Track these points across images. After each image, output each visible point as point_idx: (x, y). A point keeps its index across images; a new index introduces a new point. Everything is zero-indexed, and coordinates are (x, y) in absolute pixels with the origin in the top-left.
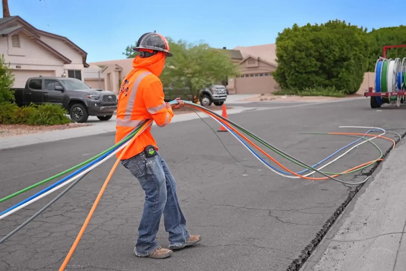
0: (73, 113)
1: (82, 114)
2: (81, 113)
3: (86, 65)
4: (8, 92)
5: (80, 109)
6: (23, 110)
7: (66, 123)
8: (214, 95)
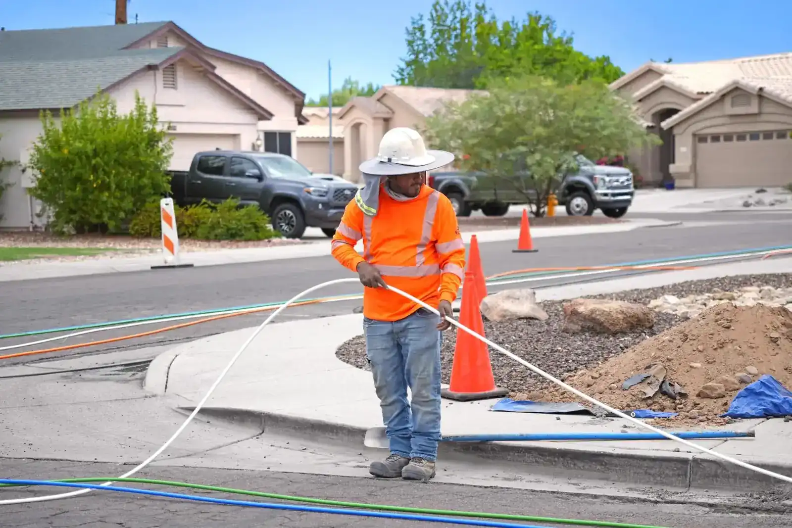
0: (278, 221)
1: (294, 224)
2: (293, 221)
3: (303, 121)
4: (160, 178)
5: (291, 214)
6: (189, 212)
7: (267, 238)
8: (599, 191)
